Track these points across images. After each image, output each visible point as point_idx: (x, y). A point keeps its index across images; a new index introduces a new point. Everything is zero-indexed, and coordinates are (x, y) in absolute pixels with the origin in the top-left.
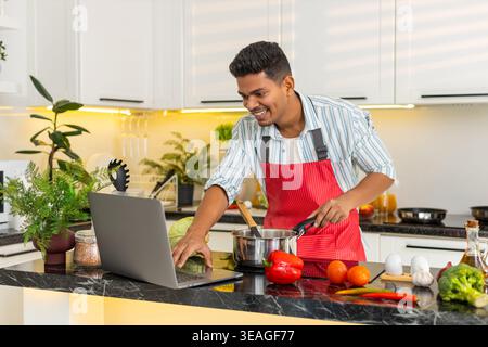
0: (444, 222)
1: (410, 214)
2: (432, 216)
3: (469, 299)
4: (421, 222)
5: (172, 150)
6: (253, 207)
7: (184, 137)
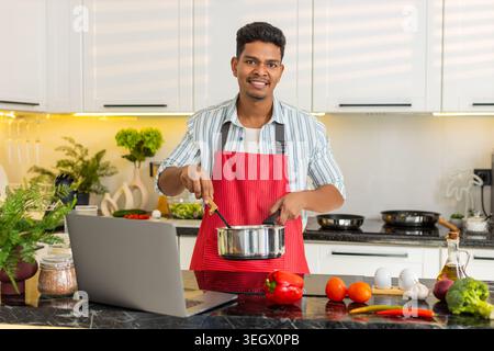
0: (361, 228)
1: (331, 221)
2: (352, 223)
3: (481, 311)
4: (341, 229)
5: (63, 156)
6: (163, 216)
7: (77, 142)
